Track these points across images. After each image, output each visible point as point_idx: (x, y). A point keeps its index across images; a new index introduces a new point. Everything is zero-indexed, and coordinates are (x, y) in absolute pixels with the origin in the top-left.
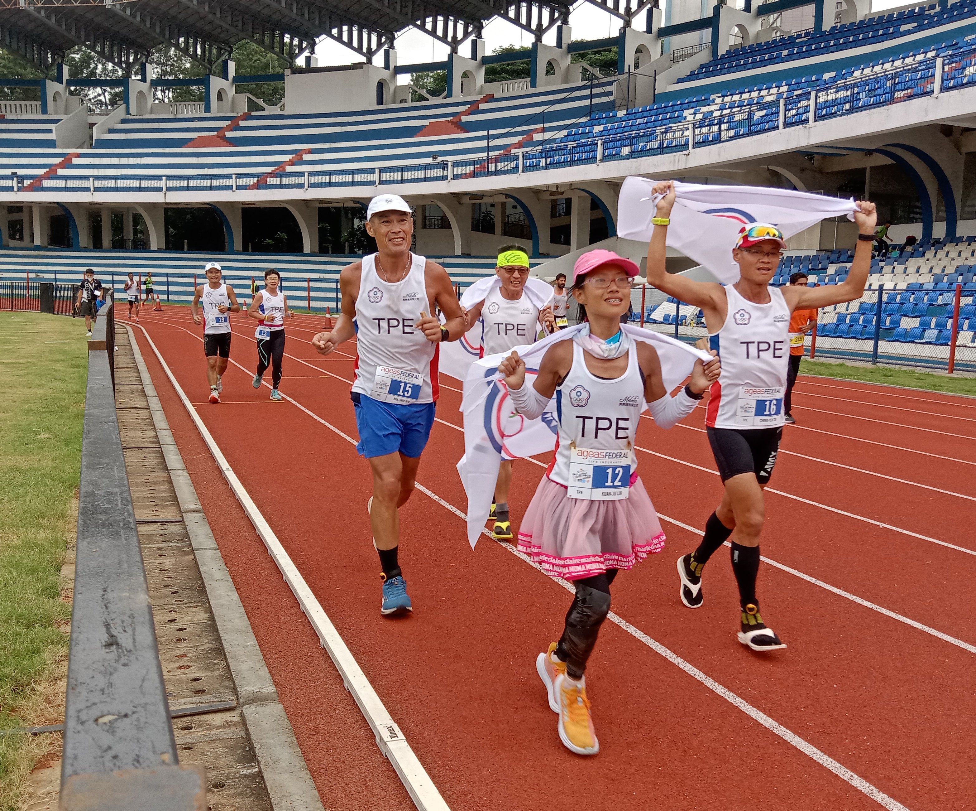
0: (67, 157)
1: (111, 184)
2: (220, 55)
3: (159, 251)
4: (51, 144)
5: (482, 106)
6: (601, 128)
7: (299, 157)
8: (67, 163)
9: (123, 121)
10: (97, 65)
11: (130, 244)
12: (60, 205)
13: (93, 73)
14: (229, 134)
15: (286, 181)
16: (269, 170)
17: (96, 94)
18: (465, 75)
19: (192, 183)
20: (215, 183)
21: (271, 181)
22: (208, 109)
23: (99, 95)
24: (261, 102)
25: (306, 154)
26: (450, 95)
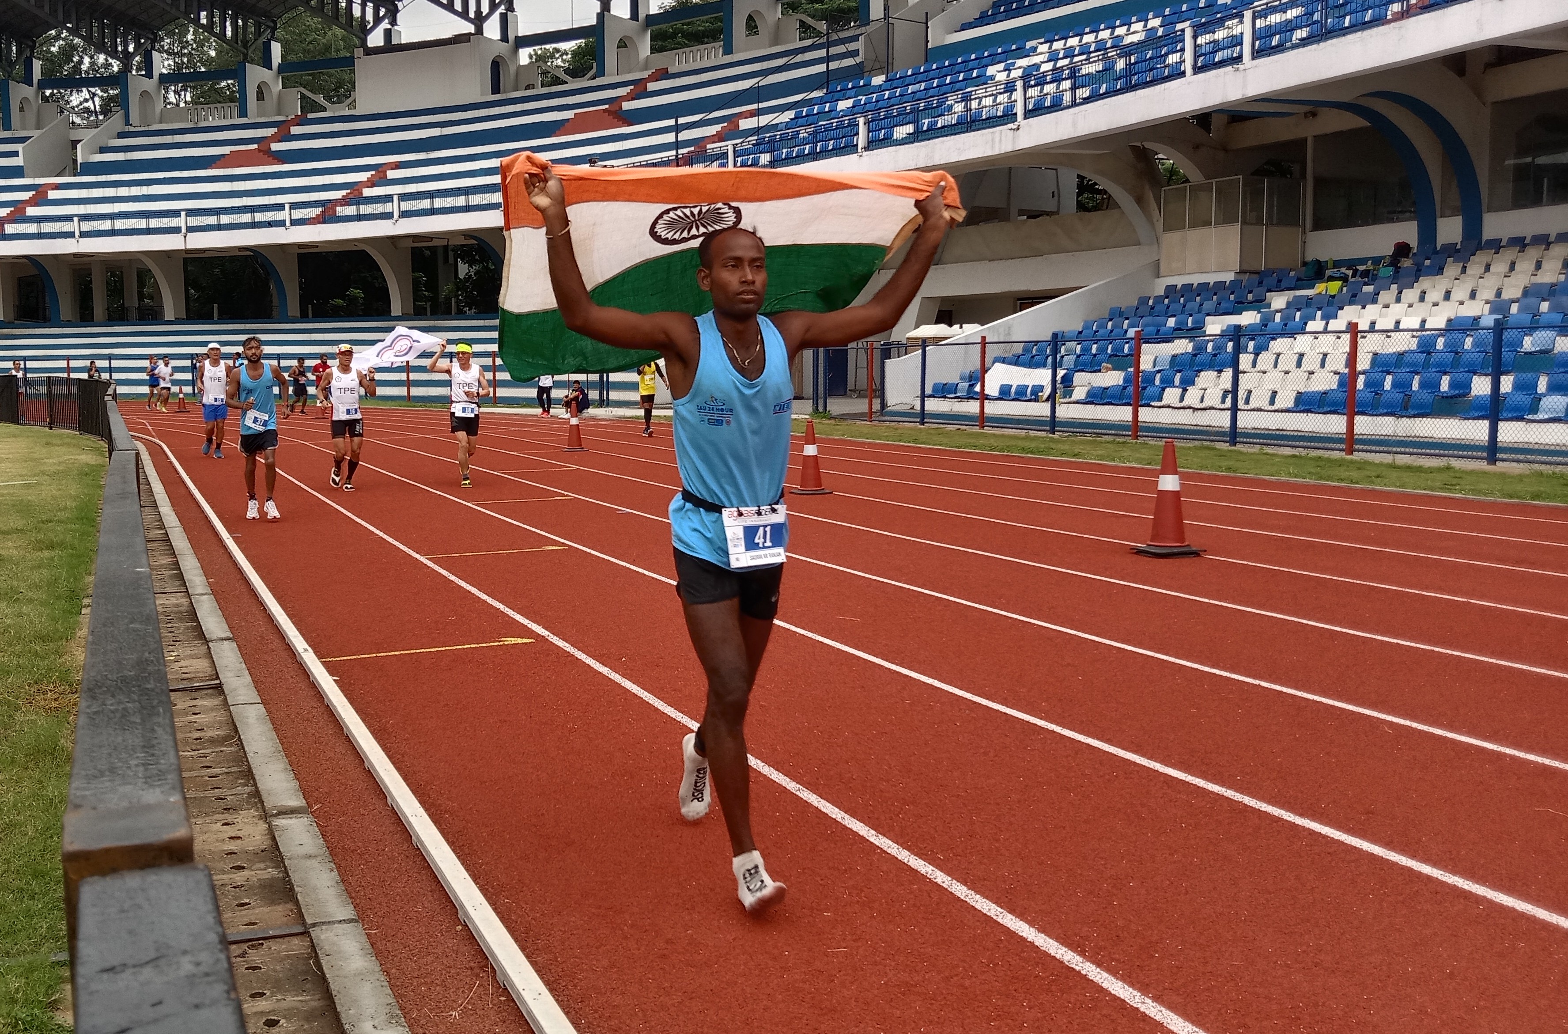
0: (40, 189)
1: (106, 225)
2: (258, 34)
3: (177, 321)
4: (17, 172)
5: (652, 86)
6: (849, 103)
7: (382, 175)
8: (40, 197)
9: (121, 135)
10: (82, 57)
11: (134, 314)
12: (31, 259)
13: (77, 68)
14: (276, 147)
15: (365, 209)
16: (339, 194)
17: (82, 99)
18: (622, 44)
19: (225, 219)
20: (259, 217)
21: (341, 211)
22: (243, 113)
23: (86, 100)
24: (320, 99)
25: (392, 169)
26: (601, 73)
